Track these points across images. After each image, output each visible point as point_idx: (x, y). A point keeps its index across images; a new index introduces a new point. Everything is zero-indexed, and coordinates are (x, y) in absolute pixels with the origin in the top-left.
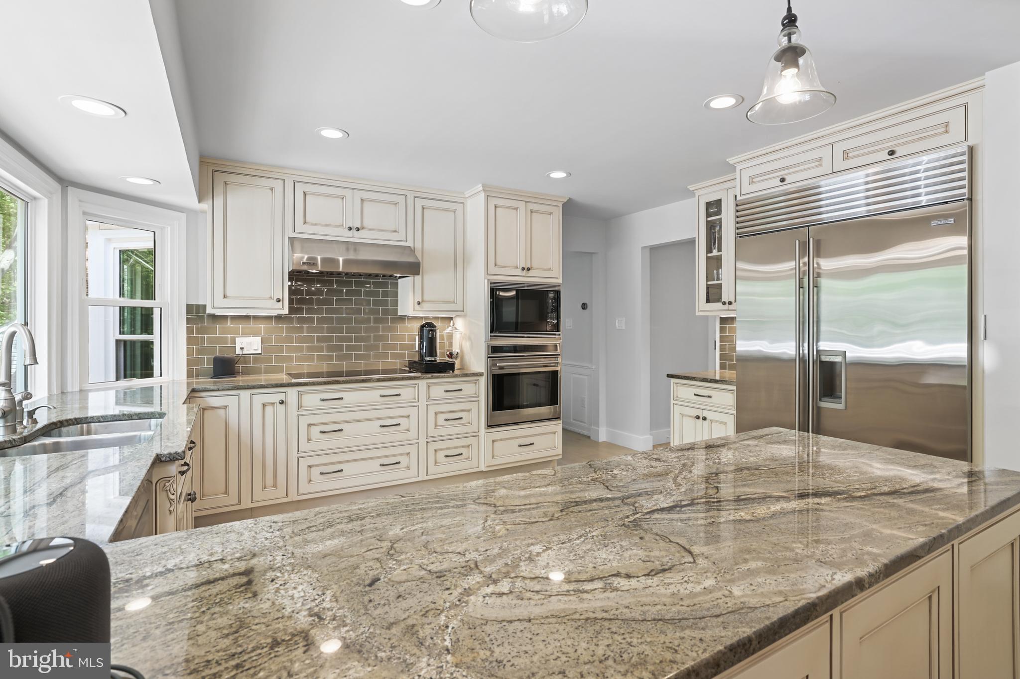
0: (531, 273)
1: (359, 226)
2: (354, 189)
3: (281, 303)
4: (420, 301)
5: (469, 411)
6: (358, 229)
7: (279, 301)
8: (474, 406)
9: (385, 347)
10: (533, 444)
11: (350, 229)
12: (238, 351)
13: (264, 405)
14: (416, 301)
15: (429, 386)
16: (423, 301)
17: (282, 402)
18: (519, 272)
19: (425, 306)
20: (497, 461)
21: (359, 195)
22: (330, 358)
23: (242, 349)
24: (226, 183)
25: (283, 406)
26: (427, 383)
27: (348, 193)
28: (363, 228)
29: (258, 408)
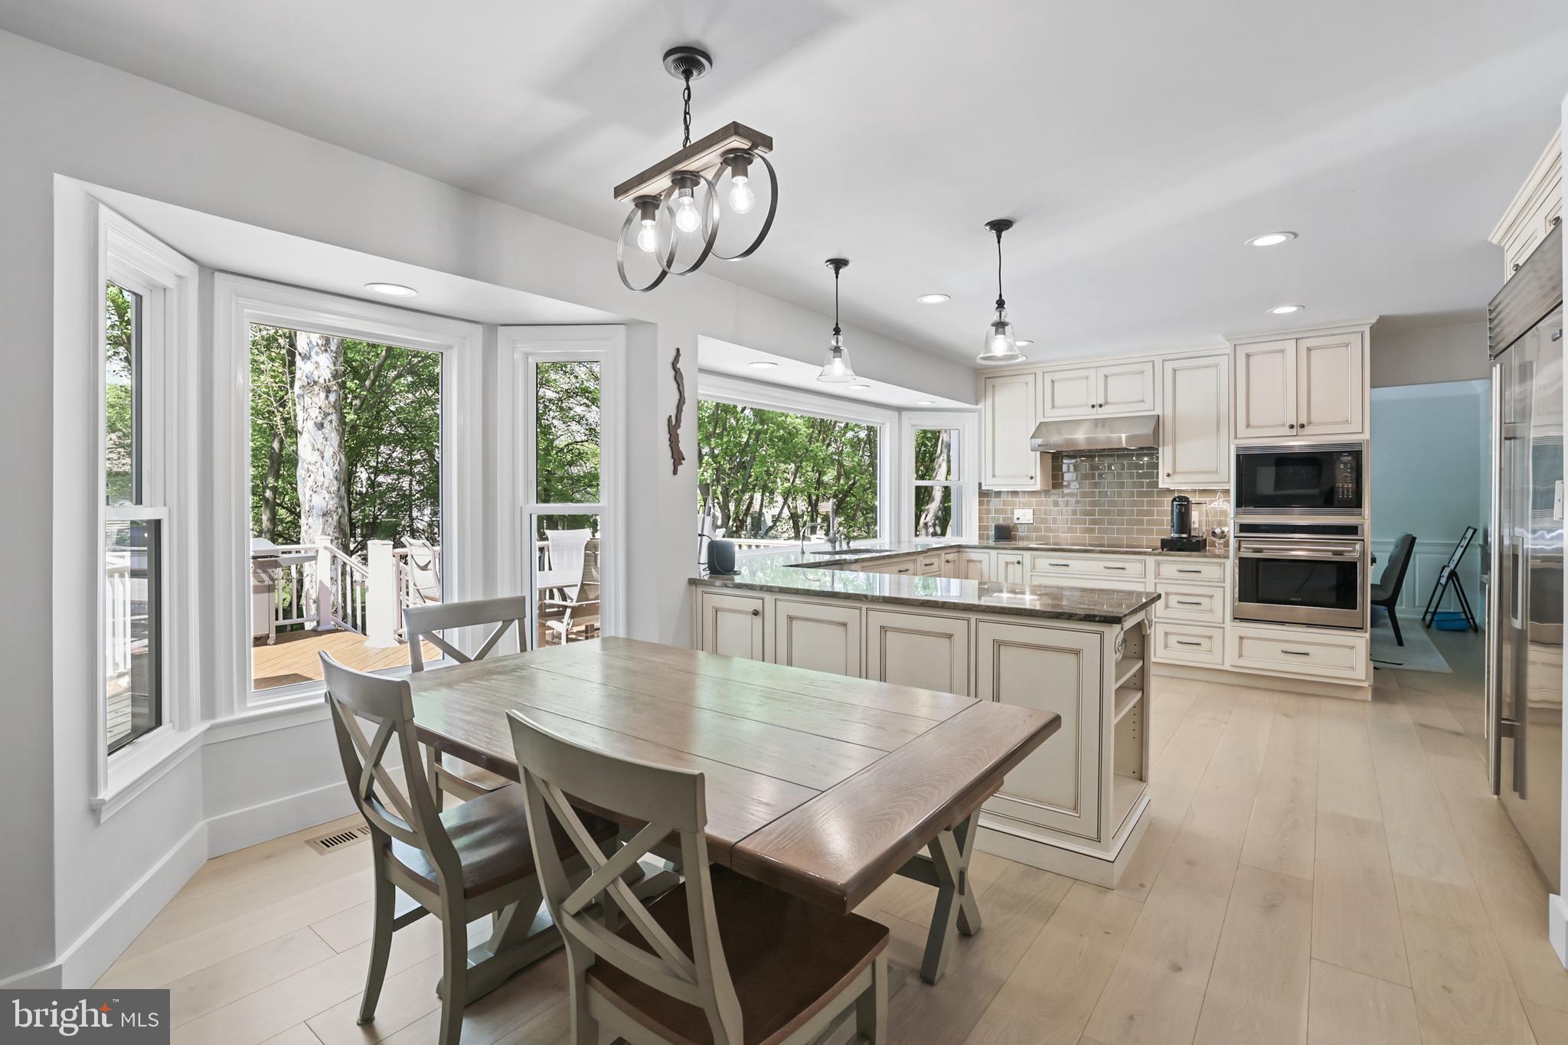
0: (1307, 430)
1: (1102, 403)
2: (1096, 367)
3: (1034, 479)
4: (1171, 473)
5: (1211, 597)
6: (1101, 406)
7: (1032, 478)
8: (1218, 593)
9: (1150, 523)
10: (1308, 654)
11: (1093, 406)
12: (1016, 521)
13: (1007, 564)
14: (1166, 473)
15: (1159, 564)
16: (1175, 472)
17: (1019, 563)
18: (1287, 431)
19: (1177, 478)
20: (1242, 662)
21: (1102, 372)
22: (1092, 531)
23: (1018, 519)
24: (994, 386)
25: (1020, 566)
26: (1156, 560)
27: (1091, 373)
28: (1106, 403)
29: (1002, 566)
